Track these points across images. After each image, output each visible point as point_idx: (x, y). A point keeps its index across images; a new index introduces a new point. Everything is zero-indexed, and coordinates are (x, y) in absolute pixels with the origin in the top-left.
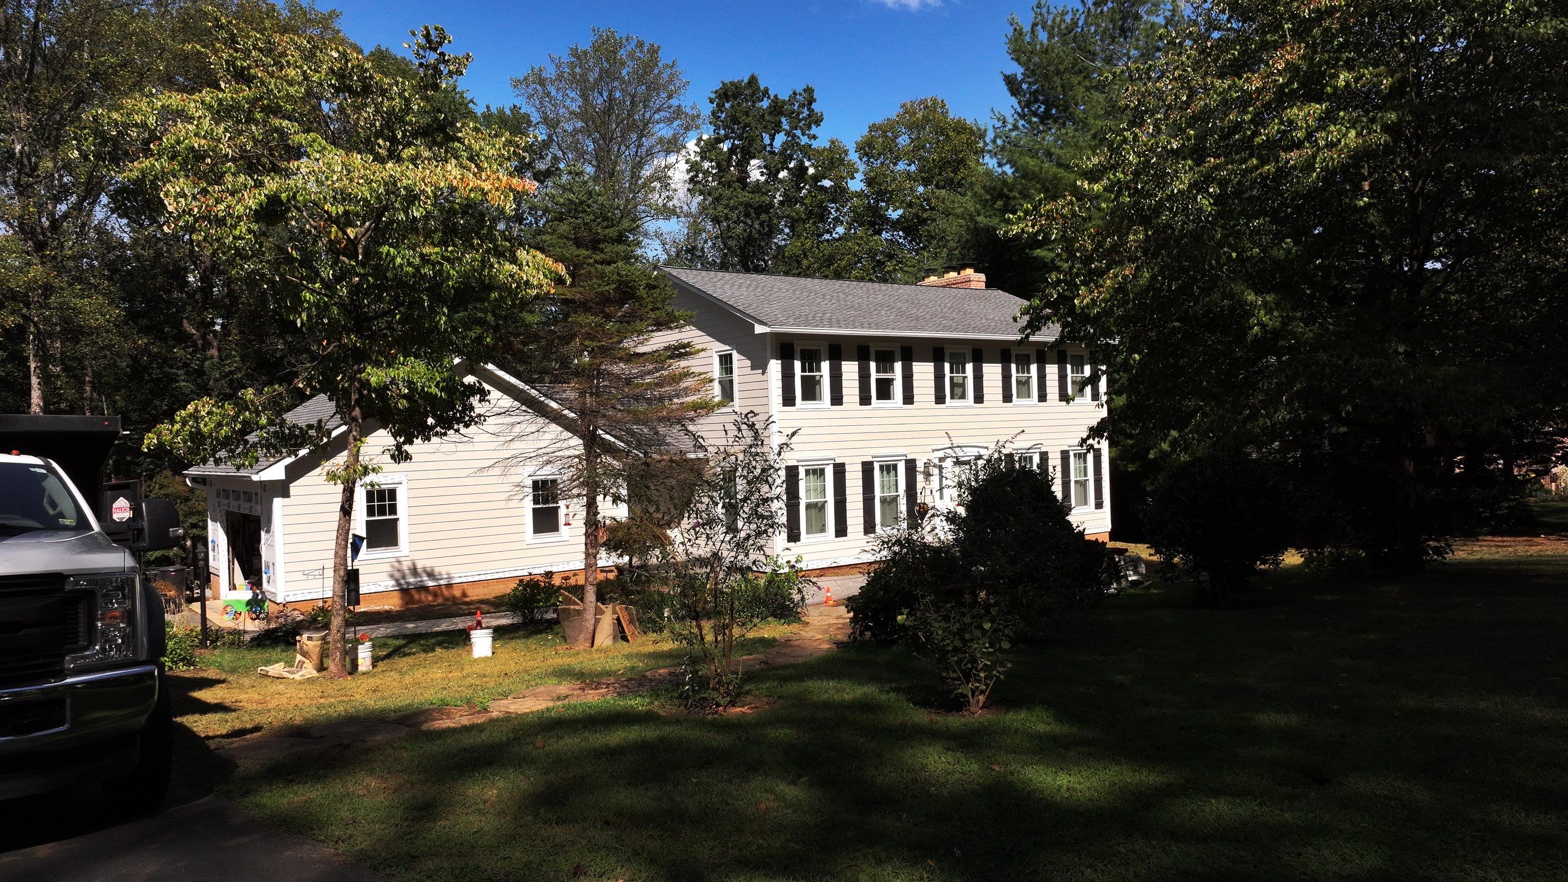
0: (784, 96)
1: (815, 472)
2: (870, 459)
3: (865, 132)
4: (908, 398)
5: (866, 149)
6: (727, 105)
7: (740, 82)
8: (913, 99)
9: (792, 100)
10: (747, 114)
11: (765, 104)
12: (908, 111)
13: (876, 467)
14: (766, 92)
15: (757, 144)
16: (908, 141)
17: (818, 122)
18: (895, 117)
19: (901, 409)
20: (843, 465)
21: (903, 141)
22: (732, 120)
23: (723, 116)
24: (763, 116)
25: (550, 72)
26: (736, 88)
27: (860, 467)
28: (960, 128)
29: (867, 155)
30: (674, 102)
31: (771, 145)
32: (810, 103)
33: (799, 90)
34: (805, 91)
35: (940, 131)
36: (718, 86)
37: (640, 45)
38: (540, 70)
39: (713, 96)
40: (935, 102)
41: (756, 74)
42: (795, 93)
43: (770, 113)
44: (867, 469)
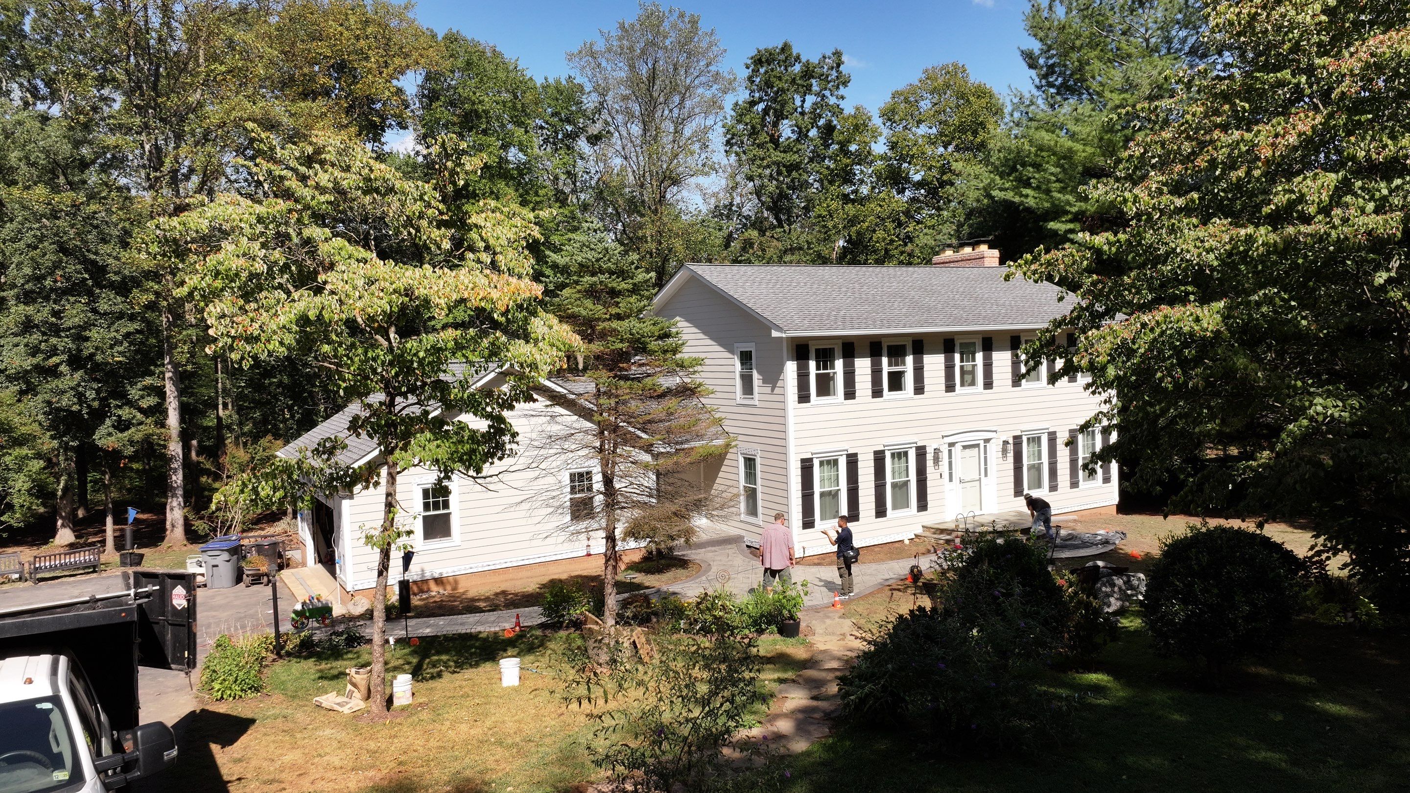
0: (815, 60)
1: (829, 462)
2: (881, 448)
3: (888, 99)
4: (919, 389)
5: (889, 115)
6: (762, 70)
7: (775, 49)
8: (935, 65)
9: (820, 65)
10: (780, 79)
11: (797, 68)
12: (930, 76)
13: (888, 455)
14: (798, 59)
15: (789, 108)
16: (930, 106)
17: (845, 84)
18: (917, 83)
19: (912, 399)
20: (856, 455)
21: (925, 105)
22: (766, 83)
23: (758, 80)
24: (794, 80)
25: (600, 45)
26: (770, 54)
27: (872, 456)
28: (982, 93)
29: (890, 120)
30: (713, 68)
31: (802, 107)
32: (838, 66)
33: (829, 53)
34: (834, 54)
35: (962, 96)
36: (754, 53)
37: (682, 16)
38: (591, 44)
39: (749, 62)
40: (955, 66)
41: (789, 41)
42: (824, 57)
43: (801, 77)
44: (879, 458)
